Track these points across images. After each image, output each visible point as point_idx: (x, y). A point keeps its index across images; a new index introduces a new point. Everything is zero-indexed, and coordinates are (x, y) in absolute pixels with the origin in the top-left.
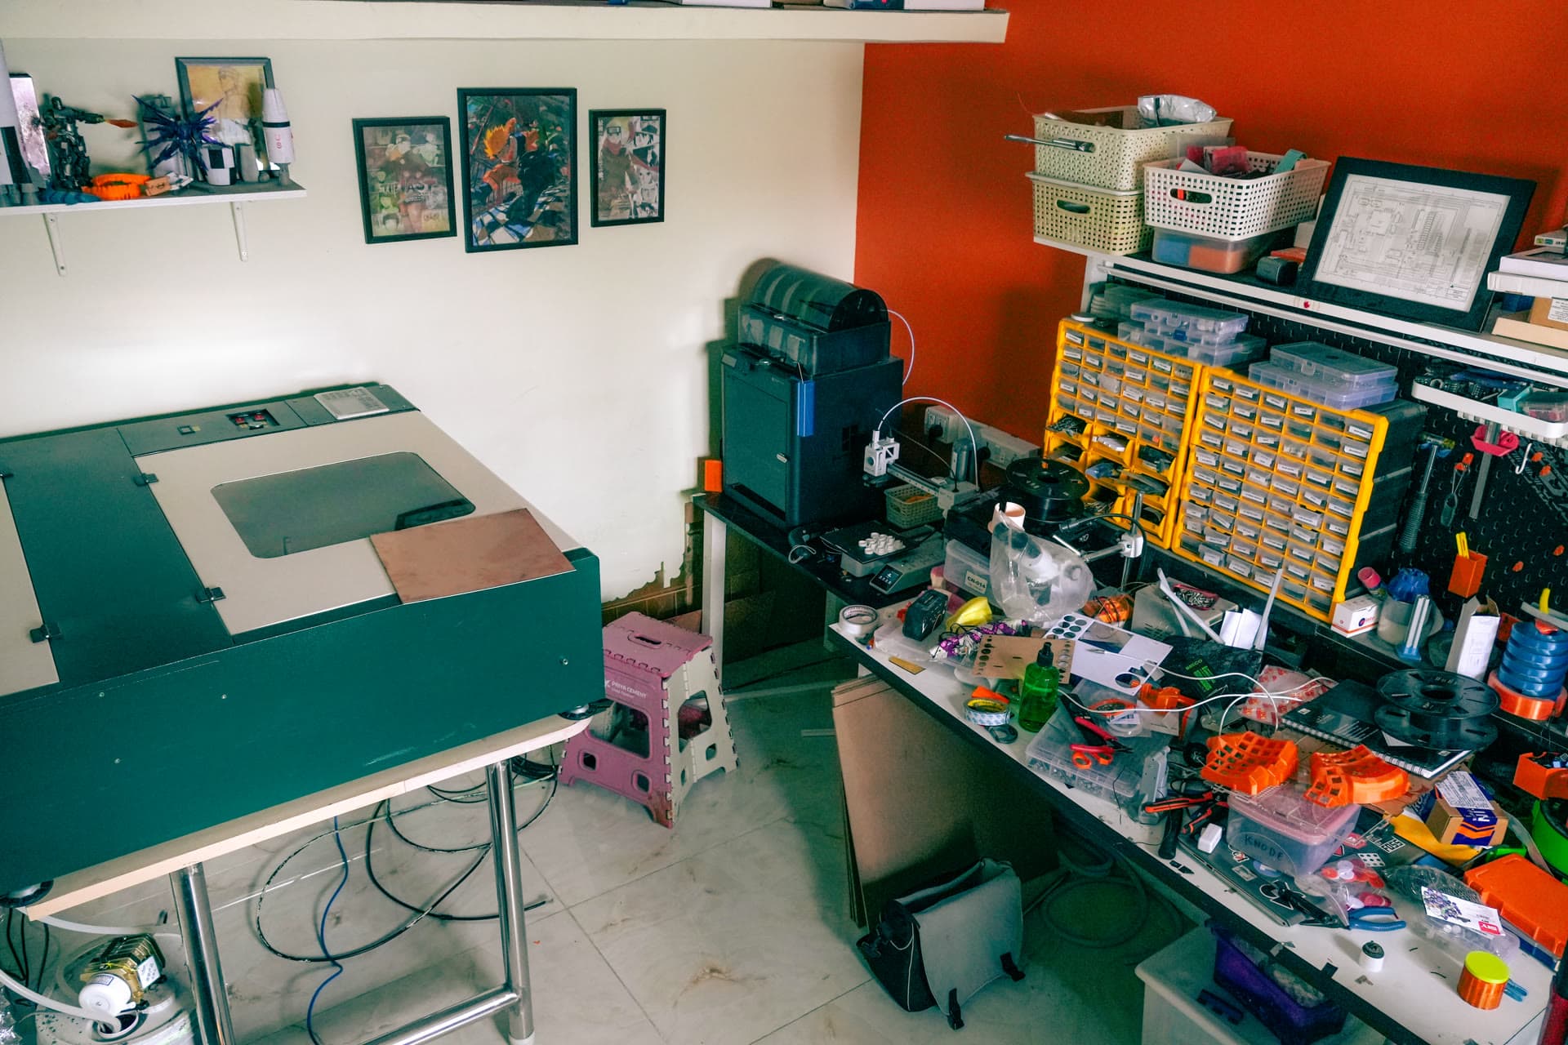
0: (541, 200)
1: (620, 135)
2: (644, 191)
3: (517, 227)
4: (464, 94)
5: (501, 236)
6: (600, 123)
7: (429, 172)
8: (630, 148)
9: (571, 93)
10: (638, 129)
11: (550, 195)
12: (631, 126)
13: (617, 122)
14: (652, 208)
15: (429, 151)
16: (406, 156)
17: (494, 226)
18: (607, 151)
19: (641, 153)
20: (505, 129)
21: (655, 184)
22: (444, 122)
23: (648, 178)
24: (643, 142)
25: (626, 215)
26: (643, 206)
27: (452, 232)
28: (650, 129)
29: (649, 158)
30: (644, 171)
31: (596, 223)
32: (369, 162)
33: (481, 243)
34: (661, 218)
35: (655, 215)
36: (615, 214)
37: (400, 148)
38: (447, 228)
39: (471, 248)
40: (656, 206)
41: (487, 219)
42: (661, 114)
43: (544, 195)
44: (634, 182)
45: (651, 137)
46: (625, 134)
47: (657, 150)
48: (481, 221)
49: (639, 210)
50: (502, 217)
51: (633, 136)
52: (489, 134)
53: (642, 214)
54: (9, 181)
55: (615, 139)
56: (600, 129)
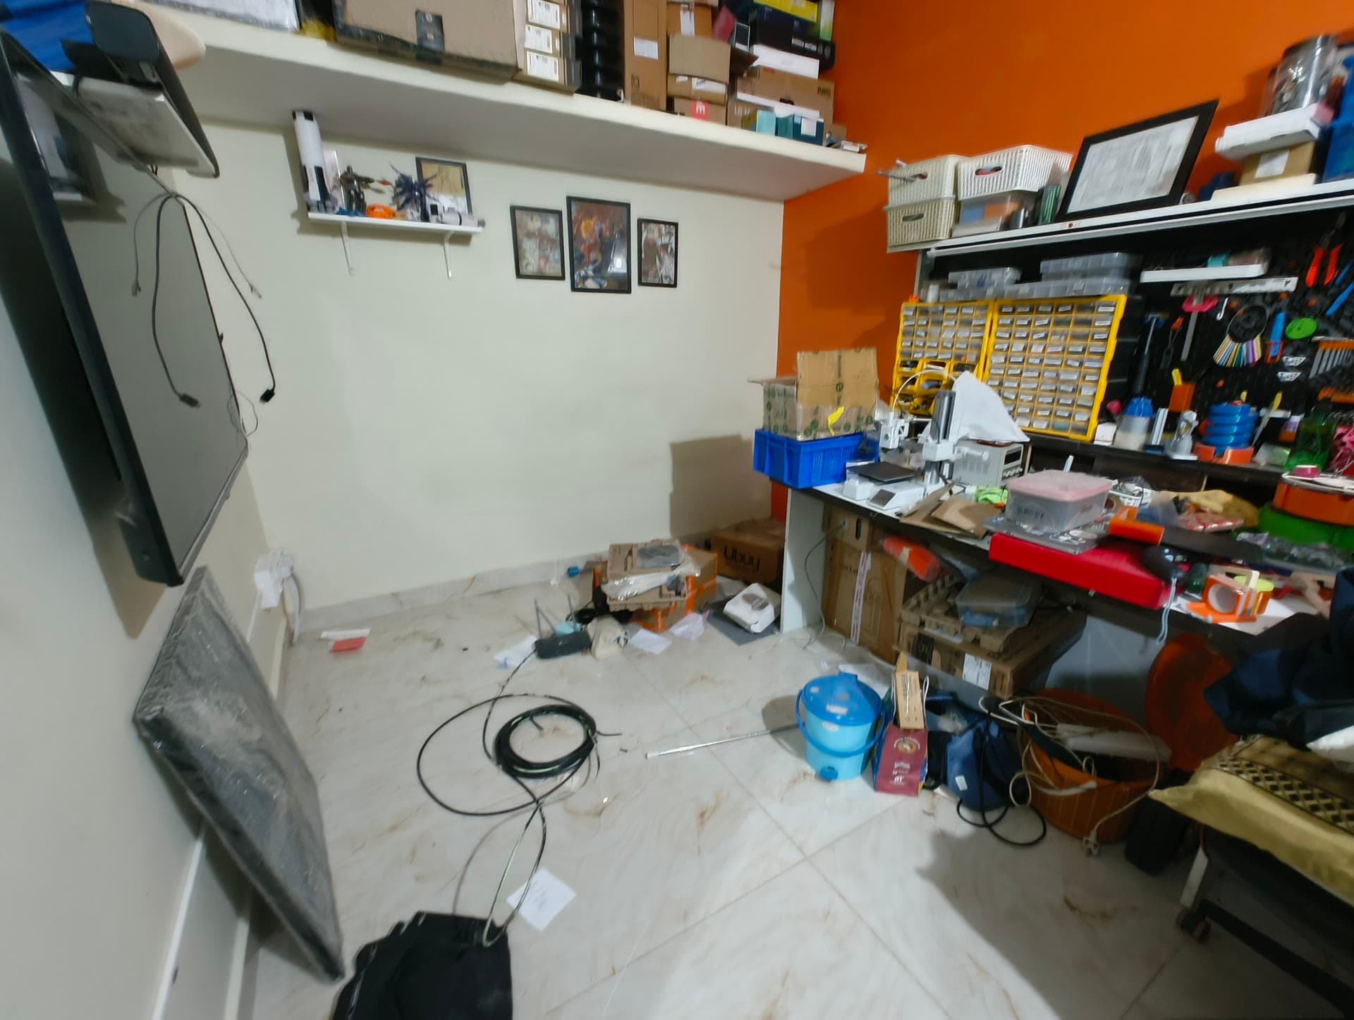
1: (652, 233)
2: (666, 268)
3: (599, 280)
4: (570, 200)
5: (590, 284)
6: (643, 226)
7: (551, 241)
8: (659, 243)
9: (628, 206)
10: (663, 232)
12: (660, 231)
13: (652, 226)
14: (671, 279)
15: (551, 227)
16: (539, 230)
17: (585, 278)
18: (646, 241)
19: (665, 246)
20: (592, 223)
21: (672, 265)
22: (559, 213)
23: (668, 262)
24: (666, 240)
25: (657, 281)
26: (666, 277)
27: (563, 278)
28: (669, 233)
29: (669, 249)
30: (666, 257)
31: (640, 283)
32: (519, 231)
33: (579, 287)
34: (675, 285)
35: (672, 283)
36: (650, 280)
37: (535, 224)
38: (560, 275)
39: (574, 289)
40: (673, 278)
41: (583, 273)
42: (676, 225)
44: (661, 262)
45: (670, 238)
46: (656, 234)
47: (673, 245)
48: (580, 274)
49: (664, 279)
50: (590, 273)
51: (660, 235)
52: (583, 224)
53: (666, 282)
54: (319, 199)
55: (651, 236)
56: (643, 229)
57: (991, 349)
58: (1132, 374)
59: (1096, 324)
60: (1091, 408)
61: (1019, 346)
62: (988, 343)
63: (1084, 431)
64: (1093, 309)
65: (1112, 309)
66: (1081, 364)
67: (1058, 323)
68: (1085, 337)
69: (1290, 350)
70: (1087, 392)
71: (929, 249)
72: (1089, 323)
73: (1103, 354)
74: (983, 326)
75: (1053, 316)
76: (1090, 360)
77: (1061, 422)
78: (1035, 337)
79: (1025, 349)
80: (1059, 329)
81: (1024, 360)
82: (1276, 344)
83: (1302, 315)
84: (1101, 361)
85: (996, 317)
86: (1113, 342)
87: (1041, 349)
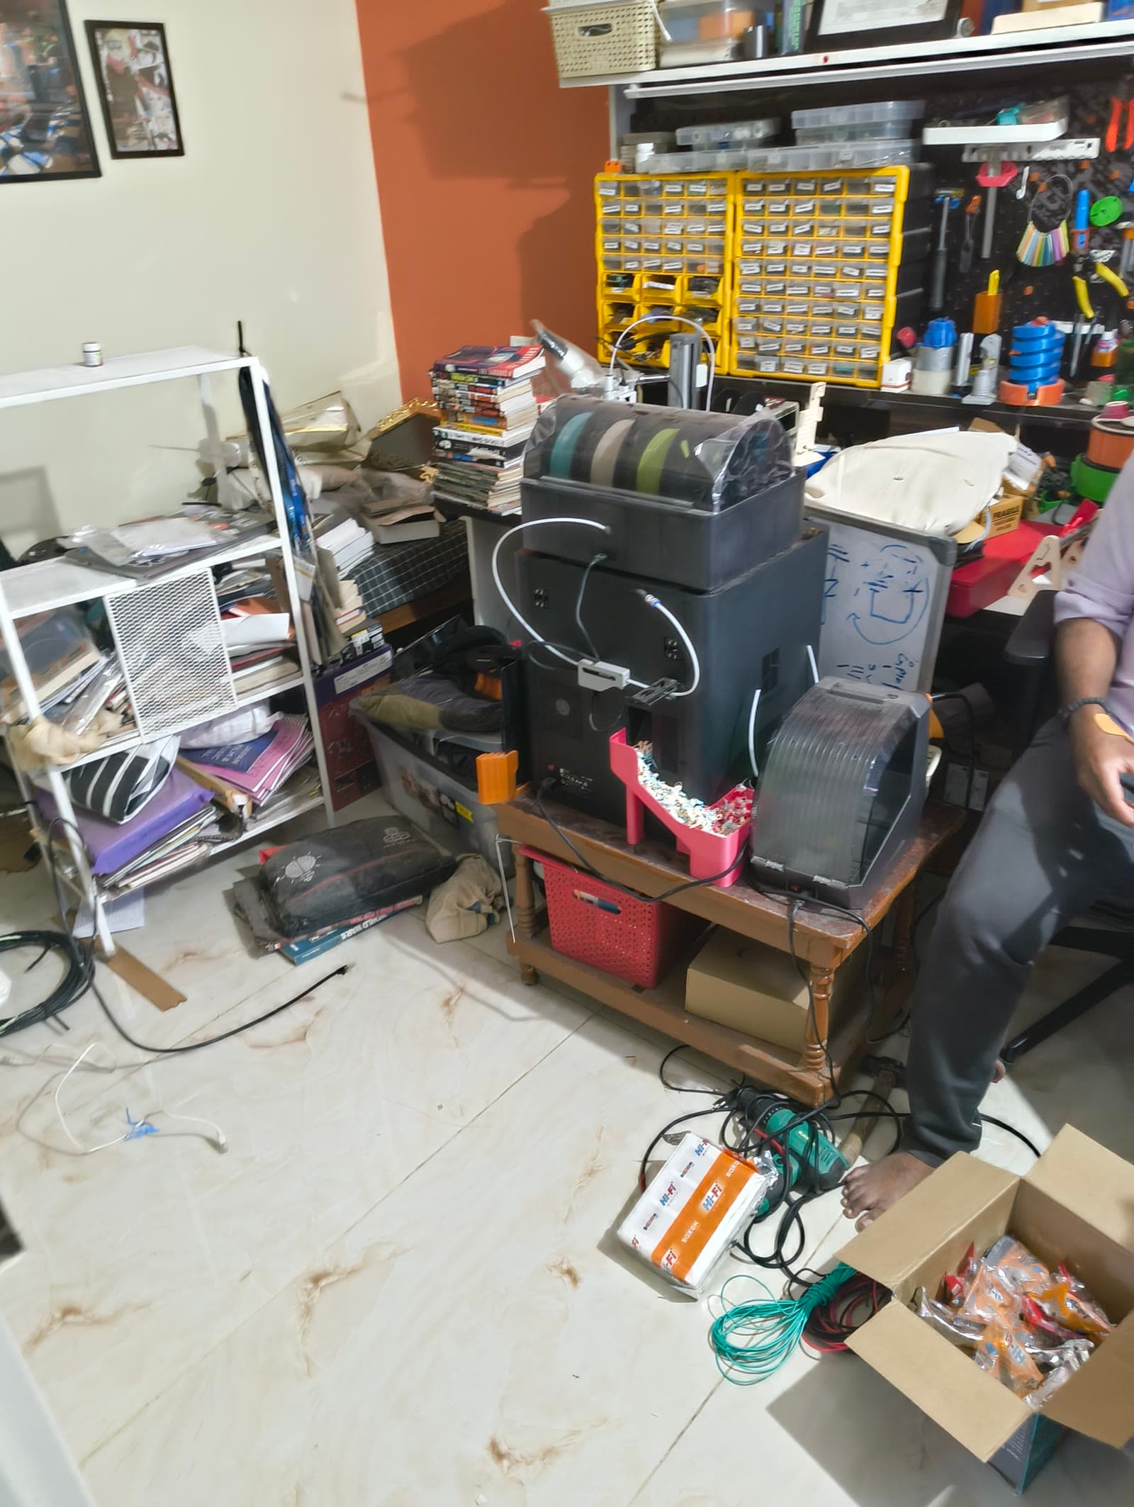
0: (53, 123)
1: (118, 49)
2: (159, 122)
3: (34, 155)
5: (19, 165)
6: (98, 35)
8: (135, 68)
10: (139, 44)
11: (62, 117)
12: (131, 42)
13: (115, 34)
14: (170, 139)
17: (8, 154)
18: (110, 67)
19: (148, 73)
21: (168, 111)
23: (159, 102)
24: (146, 61)
25: (144, 146)
26: (162, 136)
28: (150, 46)
29: (157, 80)
30: (154, 95)
31: (116, 155)
34: (179, 152)
35: (175, 147)
36: (133, 145)
40: (173, 137)
41: (1, 144)
42: (159, 28)
43: (56, 118)
44: (146, 107)
45: (154, 56)
46: (126, 50)
47: (162, 70)
49: (157, 140)
50: (15, 143)
51: (136, 52)
53: (162, 146)
55: (116, 56)
56: (99, 42)
57: (739, 254)
58: (927, 281)
59: (875, 211)
60: (878, 338)
61: (777, 246)
62: (734, 244)
63: (873, 373)
64: (868, 188)
65: (890, 188)
66: (862, 271)
67: (826, 209)
68: (861, 231)
69: (1097, 240)
70: (871, 315)
71: (627, 86)
72: (863, 209)
73: (885, 256)
74: (723, 213)
75: (818, 199)
76: (872, 266)
77: (844, 362)
78: (797, 231)
79: (785, 249)
80: (828, 218)
81: (785, 267)
82: (1082, 233)
83: (1107, 193)
84: (885, 266)
85: (740, 199)
86: (898, 237)
87: (807, 251)
